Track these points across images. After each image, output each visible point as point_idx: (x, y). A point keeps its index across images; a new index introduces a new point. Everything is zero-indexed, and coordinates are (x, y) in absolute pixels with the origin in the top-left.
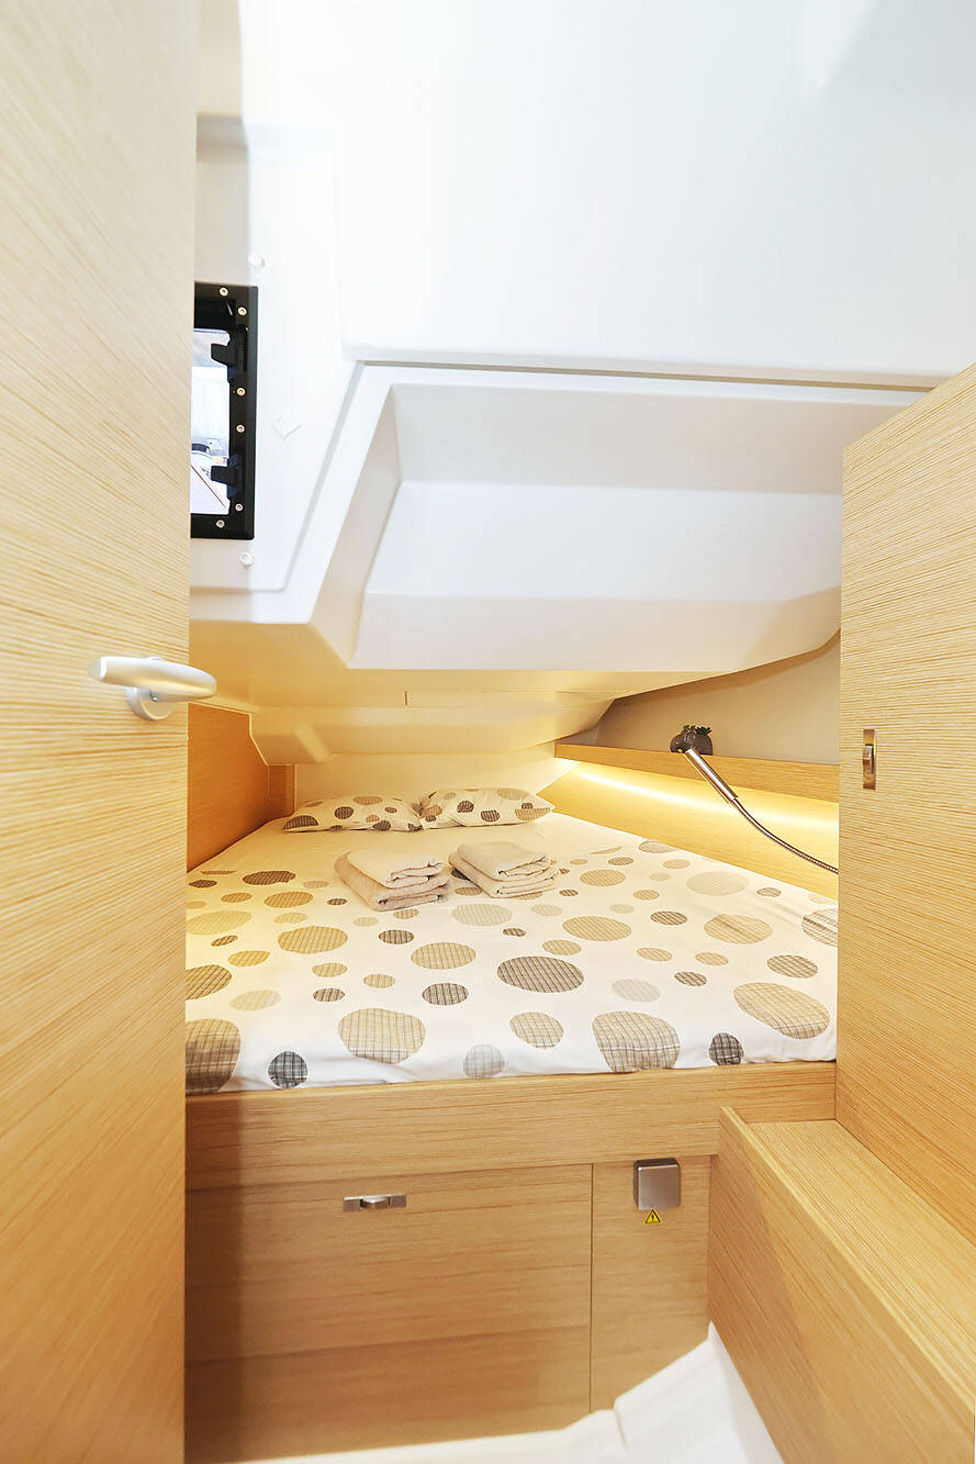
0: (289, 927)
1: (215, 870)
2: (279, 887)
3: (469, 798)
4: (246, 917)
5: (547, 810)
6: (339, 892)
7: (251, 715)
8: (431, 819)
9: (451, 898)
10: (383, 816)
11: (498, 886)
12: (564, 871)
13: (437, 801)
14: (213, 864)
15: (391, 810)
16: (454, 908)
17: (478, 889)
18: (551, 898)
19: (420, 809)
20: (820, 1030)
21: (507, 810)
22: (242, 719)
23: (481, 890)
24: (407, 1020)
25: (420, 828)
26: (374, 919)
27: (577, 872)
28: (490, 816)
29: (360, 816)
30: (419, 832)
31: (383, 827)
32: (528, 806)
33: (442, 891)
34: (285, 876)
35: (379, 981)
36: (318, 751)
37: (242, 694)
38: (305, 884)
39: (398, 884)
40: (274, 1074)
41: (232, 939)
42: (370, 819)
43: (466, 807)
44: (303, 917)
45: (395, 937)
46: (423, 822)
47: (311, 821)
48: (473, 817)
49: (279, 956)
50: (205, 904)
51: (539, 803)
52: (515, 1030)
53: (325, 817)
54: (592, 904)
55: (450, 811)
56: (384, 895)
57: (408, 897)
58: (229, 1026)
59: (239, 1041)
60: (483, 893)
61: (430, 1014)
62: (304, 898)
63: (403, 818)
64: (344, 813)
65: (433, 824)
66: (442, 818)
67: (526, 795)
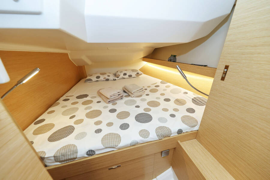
0: (88, 111)
1: (69, 95)
2: (85, 99)
3: (125, 72)
4: (77, 109)
5: (142, 74)
6: (99, 99)
7: (68, 53)
8: (118, 77)
9: (124, 98)
10: (107, 78)
11: (133, 95)
12: (146, 89)
13: (119, 73)
14: (68, 94)
15: (109, 76)
16: (124, 101)
17: (129, 96)
18: (144, 97)
19: (115, 75)
20: (196, 125)
21: (134, 74)
22: (67, 55)
23: (130, 96)
24: (117, 135)
25: (116, 80)
26: (107, 106)
27: (149, 89)
28: (130, 76)
29: (102, 78)
30: (115, 81)
31: (107, 80)
32: (138, 73)
33: (122, 97)
34: (86, 96)
35: (110, 124)
36: (89, 62)
37: (65, 48)
38: (91, 98)
39: (112, 98)
40: (87, 154)
41: (74, 116)
42: (104, 78)
43: (125, 74)
44: (91, 107)
45: (113, 111)
46: (116, 78)
47: (91, 80)
48: (127, 76)
49: (86, 120)
50: (67, 106)
51: (140, 72)
52: (140, 135)
53: (94, 79)
54: (152, 97)
55: (122, 76)
56: (109, 100)
57: (114, 100)
58: (74, 146)
59: (77, 150)
60: (130, 97)
61: (121, 133)
62: (91, 102)
63: (112, 77)
64: (98, 77)
65: (118, 79)
66: (120, 77)
67: (137, 71)
